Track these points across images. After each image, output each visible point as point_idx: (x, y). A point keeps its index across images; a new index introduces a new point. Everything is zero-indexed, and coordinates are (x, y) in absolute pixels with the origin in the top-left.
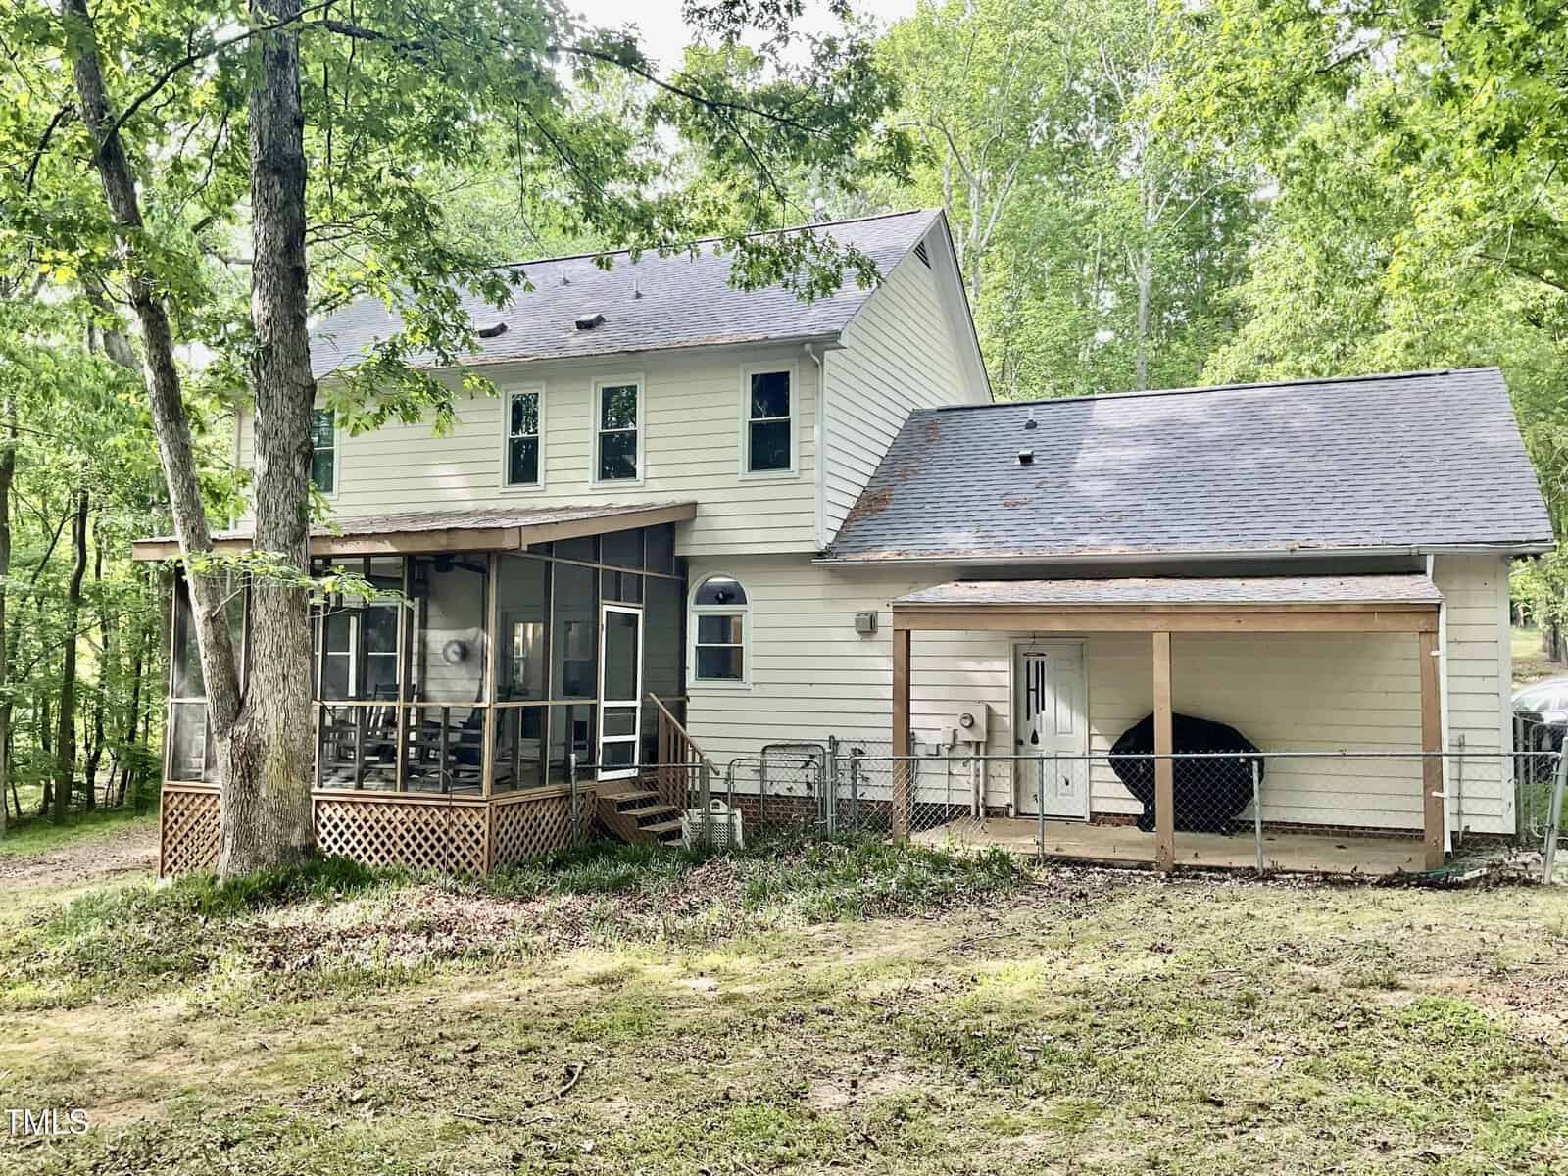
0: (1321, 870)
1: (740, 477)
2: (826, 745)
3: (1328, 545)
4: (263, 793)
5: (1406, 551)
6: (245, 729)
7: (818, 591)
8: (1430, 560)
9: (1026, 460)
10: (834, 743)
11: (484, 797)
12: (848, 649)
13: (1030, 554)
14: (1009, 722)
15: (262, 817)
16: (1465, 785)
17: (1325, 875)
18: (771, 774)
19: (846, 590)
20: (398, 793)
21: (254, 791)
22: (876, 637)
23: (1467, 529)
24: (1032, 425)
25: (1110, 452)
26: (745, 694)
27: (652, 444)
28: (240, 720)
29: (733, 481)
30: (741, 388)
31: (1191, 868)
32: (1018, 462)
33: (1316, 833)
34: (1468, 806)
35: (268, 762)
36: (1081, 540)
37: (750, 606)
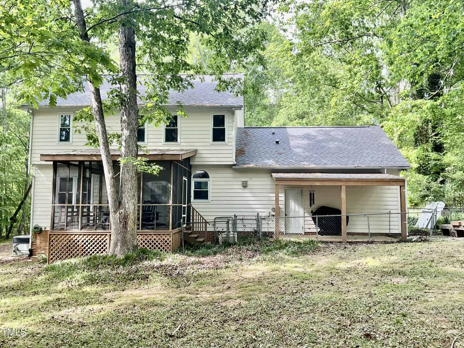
0: (384, 240)
1: (210, 143)
2: (233, 217)
3: (363, 166)
4: (129, 229)
5: (380, 168)
6: (123, 210)
7: (230, 175)
8: (386, 170)
9: (277, 142)
10: (235, 216)
11: (170, 231)
12: (239, 191)
13: (292, 167)
14: (283, 210)
15: (129, 236)
16: (391, 222)
17: (385, 241)
18: (217, 225)
19: (239, 175)
20: (140, 231)
21: (126, 229)
22: (247, 188)
23: (392, 163)
24: (273, 133)
25: (297, 141)
26: (209, 203)
27: (182, 133)
28: (121, 207)
29: (208, 144)
30: (211, 118)
31: (354, 242)
32: (275, 143)
33: (358, 235)
34: (391, 227)
35: (130, 220)
36: (303, 163)
37: (210, 179)
